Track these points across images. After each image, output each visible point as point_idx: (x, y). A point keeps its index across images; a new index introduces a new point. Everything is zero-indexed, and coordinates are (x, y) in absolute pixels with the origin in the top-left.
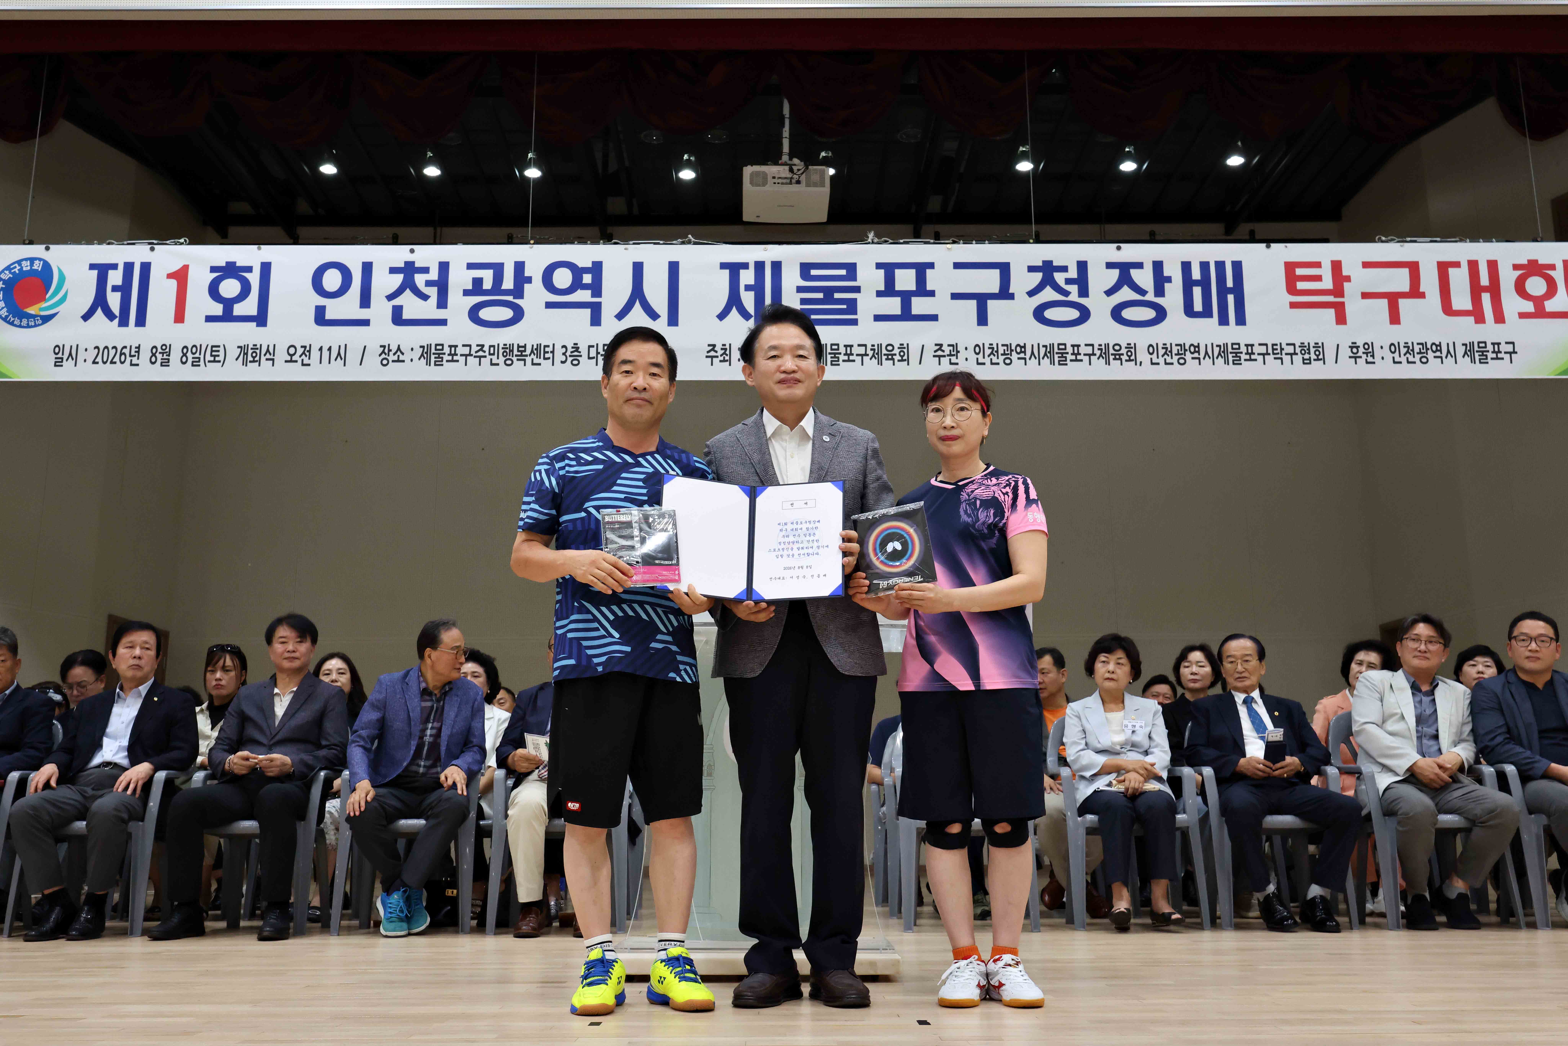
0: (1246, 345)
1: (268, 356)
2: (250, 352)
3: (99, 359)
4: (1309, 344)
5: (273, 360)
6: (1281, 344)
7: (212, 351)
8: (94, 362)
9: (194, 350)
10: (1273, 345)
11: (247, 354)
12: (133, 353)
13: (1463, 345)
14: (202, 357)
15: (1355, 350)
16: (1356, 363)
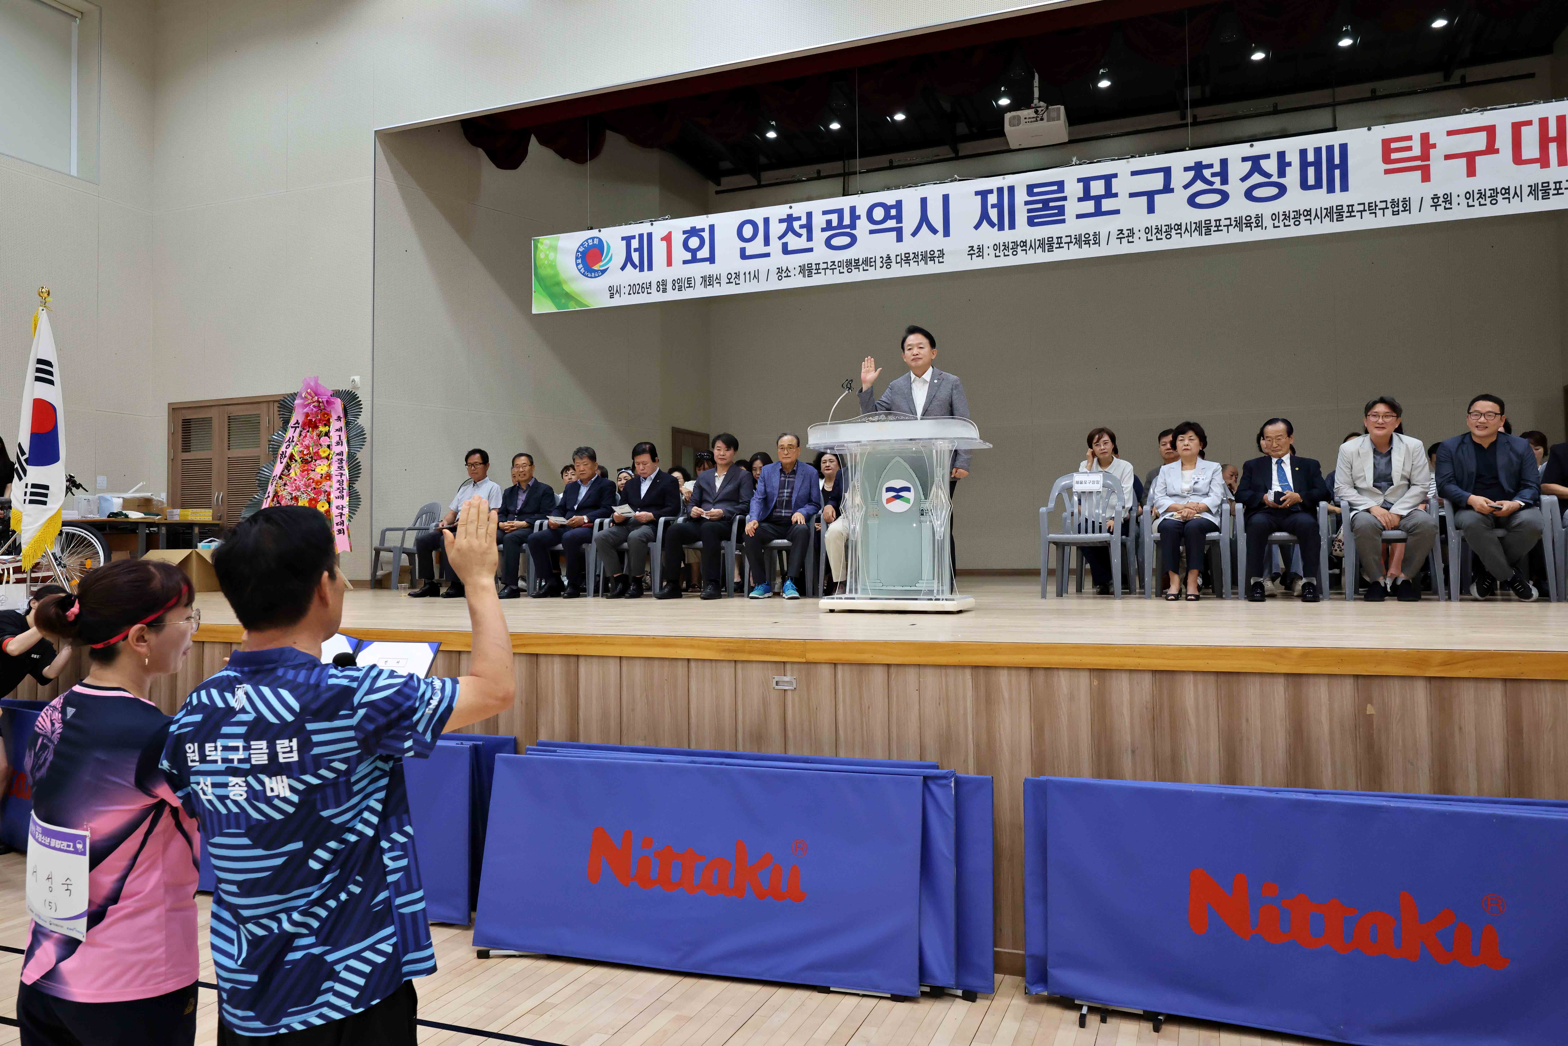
0: (1347, 206)
1: (717, 281)
2: (708, 279)
3: (631, 292)
4: (1398, 199)
5: (720, 283)
6: (1375, 202)
7: (688, 281)
8: (629, 294)
9: (679, 282)
10: (1369, 203)
11: (706, 281)
12: (648, 287)
13: (1529, 186)
14: (683, 285)
15: (1436, 200)
16: (1436, 210)
